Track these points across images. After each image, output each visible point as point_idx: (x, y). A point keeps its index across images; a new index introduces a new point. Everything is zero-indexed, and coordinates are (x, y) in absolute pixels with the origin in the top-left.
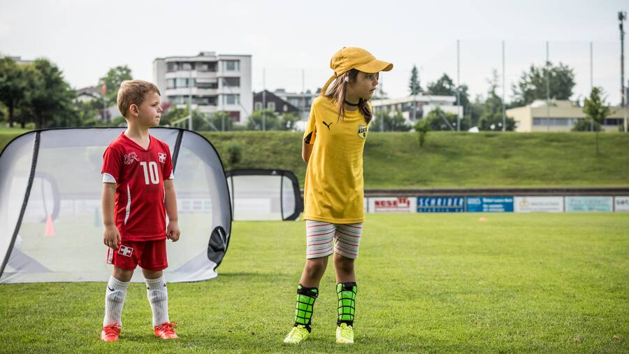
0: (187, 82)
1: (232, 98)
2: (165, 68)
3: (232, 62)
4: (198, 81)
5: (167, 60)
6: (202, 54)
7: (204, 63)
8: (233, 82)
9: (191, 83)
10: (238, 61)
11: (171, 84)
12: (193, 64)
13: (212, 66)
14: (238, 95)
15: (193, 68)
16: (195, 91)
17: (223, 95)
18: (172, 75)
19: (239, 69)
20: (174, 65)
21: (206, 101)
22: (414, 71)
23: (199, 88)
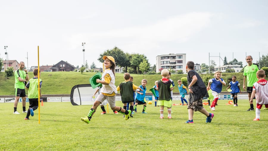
0: (167, 62)
1: (180, 67)
2: (161, 59)
3: (180, 56)
4: (170, 62)
5: (161, 56)
6: (170, 54)
7: (172, 57)
8: (180, 62)
9: (168, 62)
10: (182, 56)
11: (162, 63)
12: (168, 57)
13: (174, 57)
14: (182, 65)
15: (168, 58)
16: (169, 65)
17: (178, 65)
18: (163, 60)
19: (182, 58)
20: (163, 57)
21: (172, 67)
22: (225, 58)
23: (170, 64)
